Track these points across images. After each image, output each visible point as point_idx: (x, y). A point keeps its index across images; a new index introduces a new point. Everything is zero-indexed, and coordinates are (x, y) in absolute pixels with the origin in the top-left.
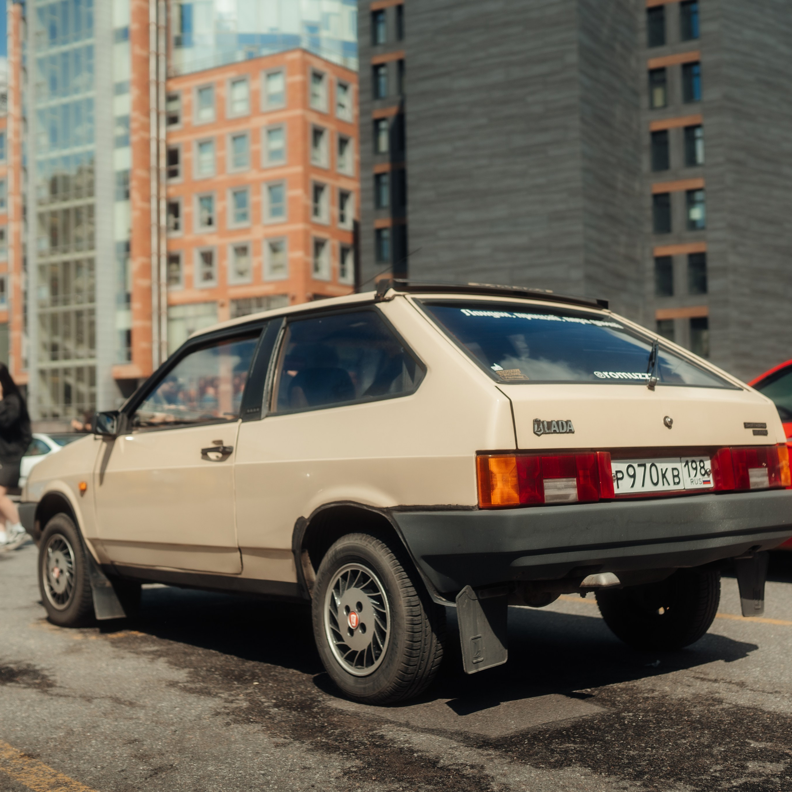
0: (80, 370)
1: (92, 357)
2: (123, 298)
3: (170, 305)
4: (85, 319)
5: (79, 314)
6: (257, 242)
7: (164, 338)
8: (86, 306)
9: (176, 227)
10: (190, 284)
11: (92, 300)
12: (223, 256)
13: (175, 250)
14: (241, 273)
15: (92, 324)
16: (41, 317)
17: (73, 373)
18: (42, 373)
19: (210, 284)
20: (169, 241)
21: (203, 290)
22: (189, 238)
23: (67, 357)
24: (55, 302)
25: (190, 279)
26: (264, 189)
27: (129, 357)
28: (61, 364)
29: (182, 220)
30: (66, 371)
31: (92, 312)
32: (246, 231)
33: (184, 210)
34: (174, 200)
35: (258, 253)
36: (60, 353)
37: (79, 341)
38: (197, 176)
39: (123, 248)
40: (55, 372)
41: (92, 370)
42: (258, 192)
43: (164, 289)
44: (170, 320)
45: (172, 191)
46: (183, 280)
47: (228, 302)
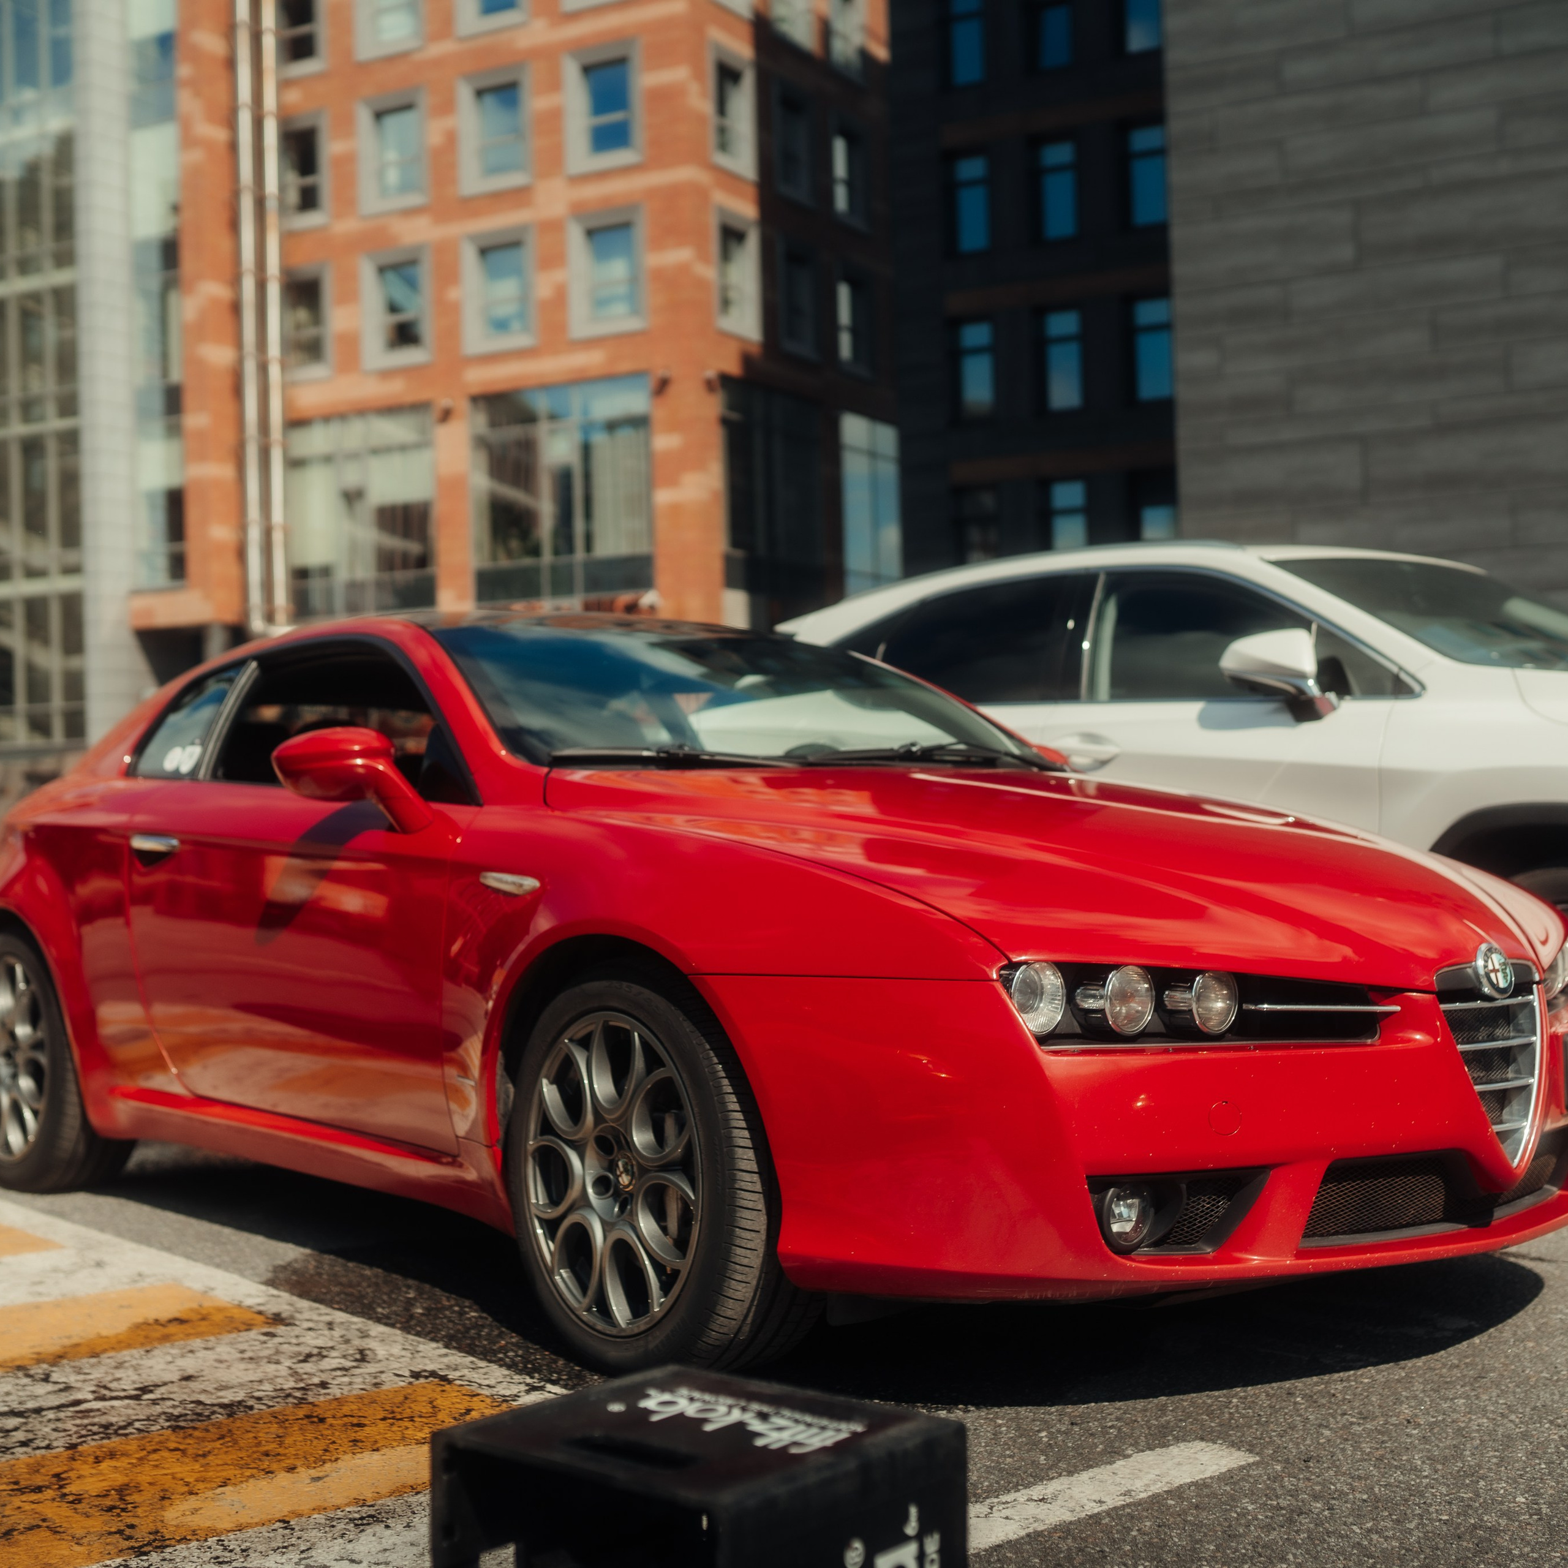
0: (35, 609)
1: (73, 570)
2: (157, 402)
3: (296, 423)
5: (32, 448)
6: (553, 227)
7: (277, 516)
8: (53, 423)
9: (309, 200)
10: (350, 360)
11: (69, 406)
12: (449, 275)
13: (305, 264)
14: (501, 325)
17: (18, 617)
19: (410, 356)
20: (287, 238)
21: (386, 374)
22: (346, 226)
25: (351, 343)
26: (571, 72)
27: (178, 567)
29: (326, 179)
31: (71, 441)
32: (519, 196)
33: (329, 148)
34: (303, 124)
35: (554, 259)
37: (34, 524)
38: (366, 49)
39: (154, 259)
41: (72, 605)
42: (554, 84)
43: (275, 372)
44: (294, 464)
45: (293, 96)
46: (330, 348)
47: (463, 405)
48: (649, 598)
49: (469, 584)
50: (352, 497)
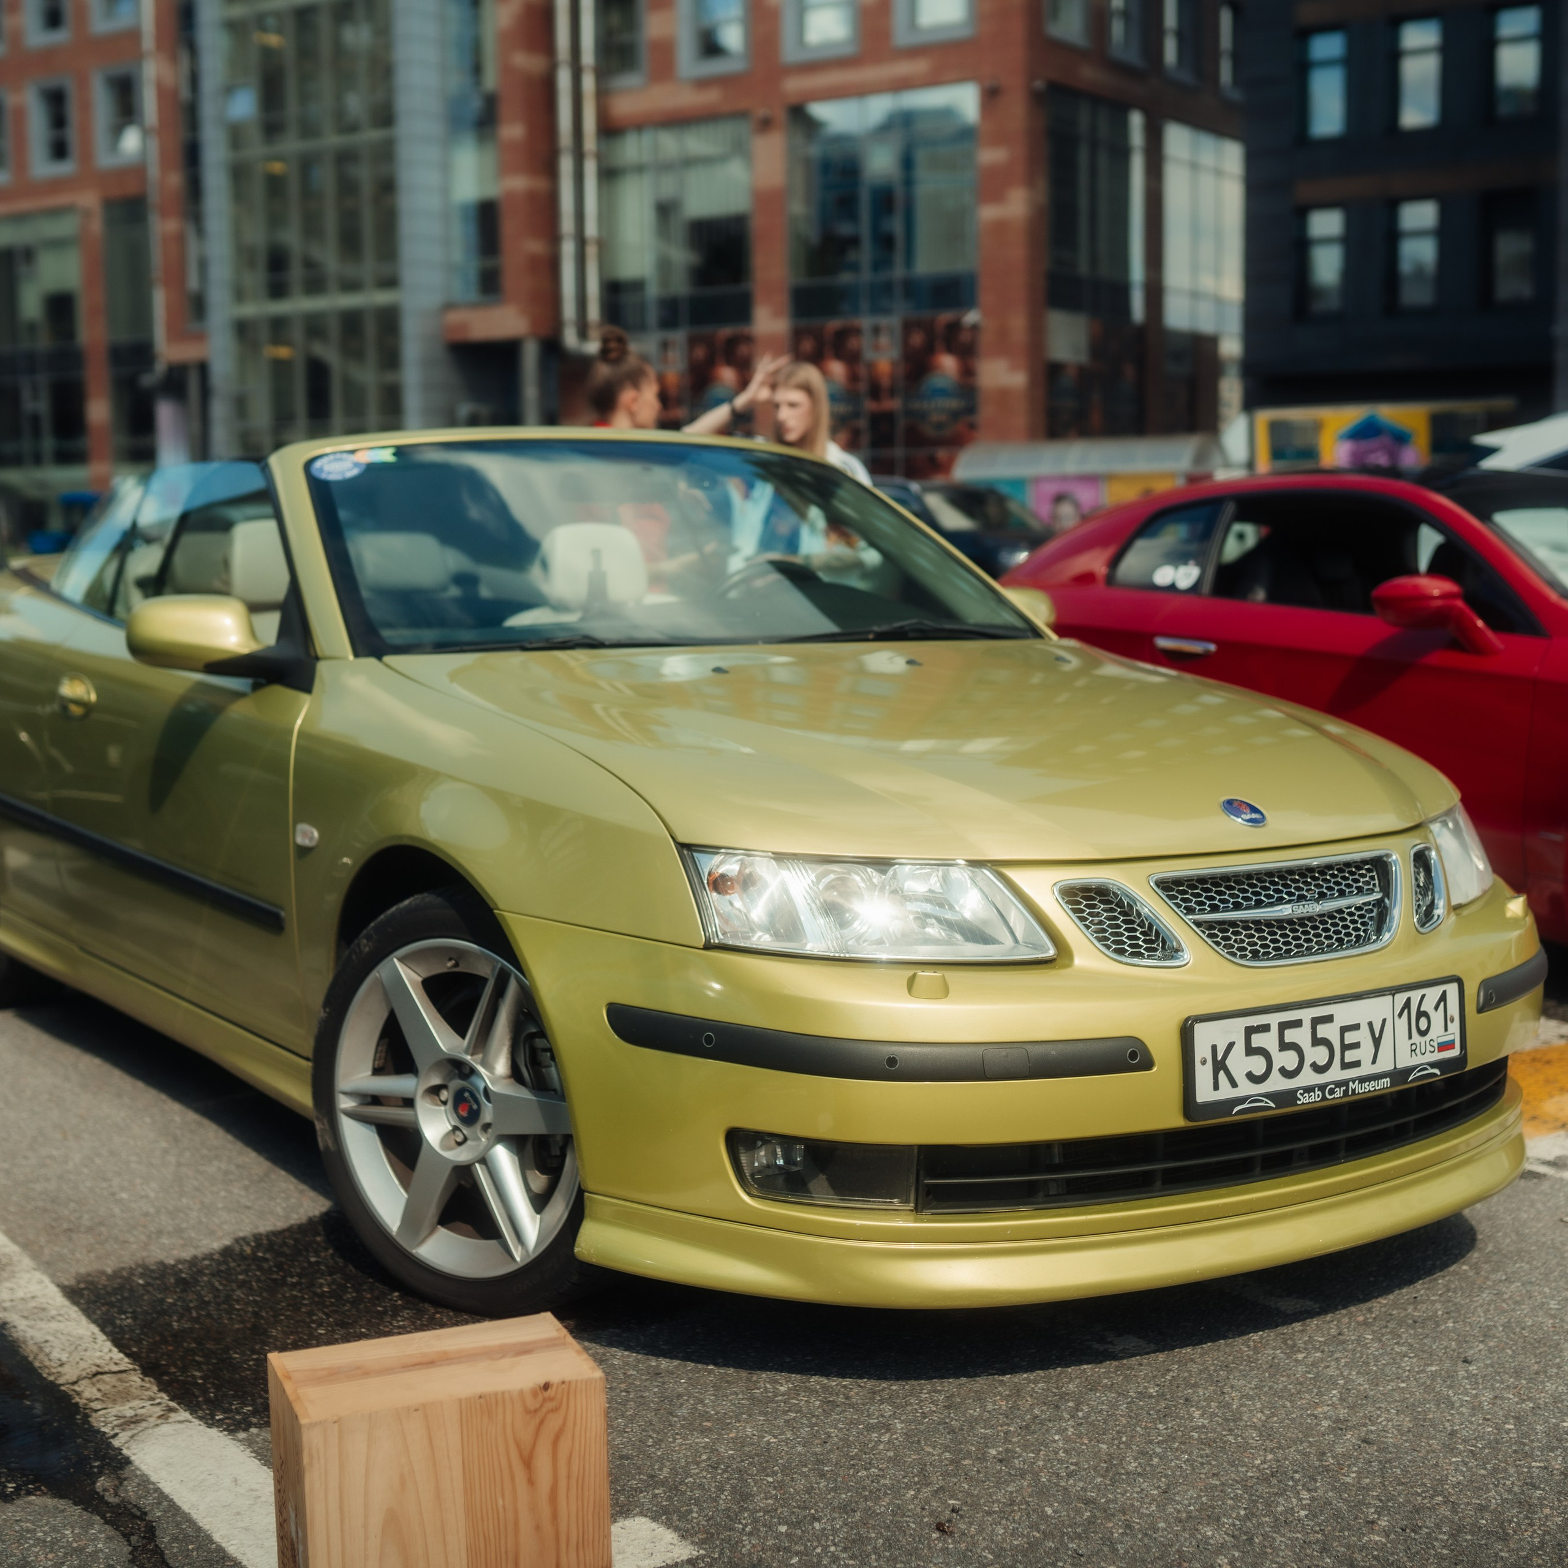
0: (351, 321)
1: (388, 283)
2: (473, 111)
3: (610, 131)
4: (364, 174)
5: (345, 157)
7: (591, 229)
8: (368, 135)
10: (664, 68)
11: (384, 117)
15: (387, 187)
16: (238, 173)
17: (334, 330)
18: (242, 329)
19: (726, 64)
21: (702, 83)
23: (315, 285)
24: (272, 128)
25: (665, 50)
27: (490, 282)
28: (298, 305)
30: (314, 326)
31: (386, 153)
36: (296, 273)
40: (278, 327)
41: (389, 320)
43: (589, 83)
44: (609, 174)
46: (645, 56)
47: (781, 115)
48: (972, 317)
49: (783, 299)
50: (665, 210)
